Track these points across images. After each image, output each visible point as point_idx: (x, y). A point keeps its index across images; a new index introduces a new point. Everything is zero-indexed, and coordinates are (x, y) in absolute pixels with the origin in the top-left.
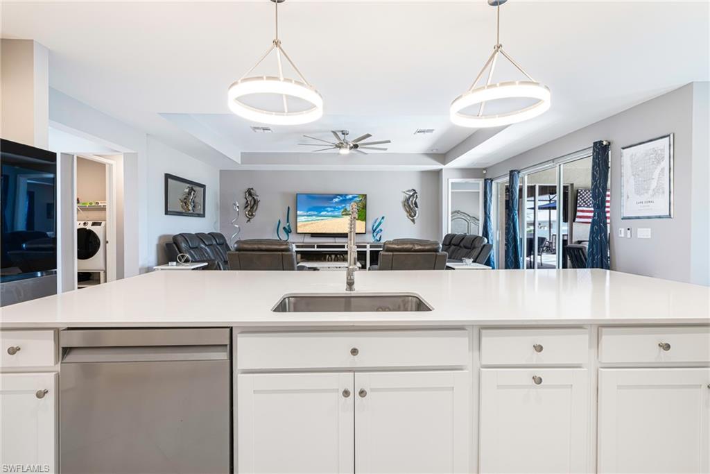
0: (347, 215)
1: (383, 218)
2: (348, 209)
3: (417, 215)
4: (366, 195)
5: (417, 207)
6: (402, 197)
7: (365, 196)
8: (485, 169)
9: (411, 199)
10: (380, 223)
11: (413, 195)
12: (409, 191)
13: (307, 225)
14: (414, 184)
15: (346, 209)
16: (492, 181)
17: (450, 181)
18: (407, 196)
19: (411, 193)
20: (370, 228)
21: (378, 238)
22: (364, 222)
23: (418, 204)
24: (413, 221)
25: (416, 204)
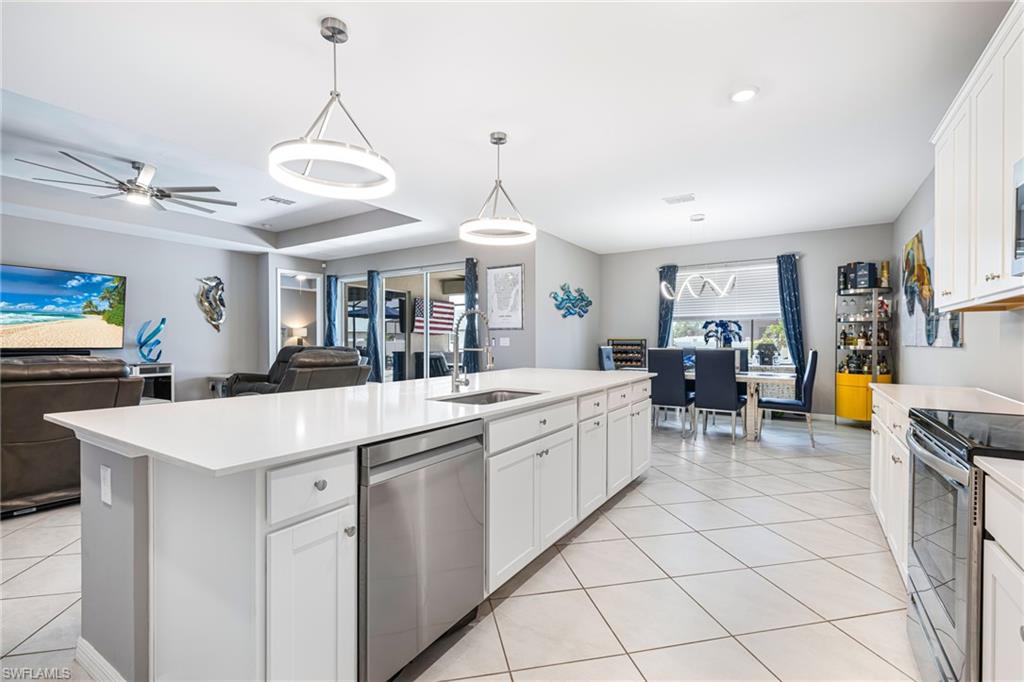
0: (92, 312)
1: (163, 321)
2: (94, 303)
3: (224, 317)
4: (125, 278)
5: (224, 306)
6: (197, 288)
7: (123, 280)
8: (324, 262)
9: (213, 292)
10: (157, 331)
11: (218, 285)
12: (208, 279)
13: (16, 330)
14: (218, 268)
15: (91, 303)
16: (336, 279)
17: (280, 271)
18: (206, 287)
19: (214, 284)
20: (133, 337)
21: (153, 356)
22: (121, 328)
23: (225, 301)
24: (217, 327)
25: (221, 300)
